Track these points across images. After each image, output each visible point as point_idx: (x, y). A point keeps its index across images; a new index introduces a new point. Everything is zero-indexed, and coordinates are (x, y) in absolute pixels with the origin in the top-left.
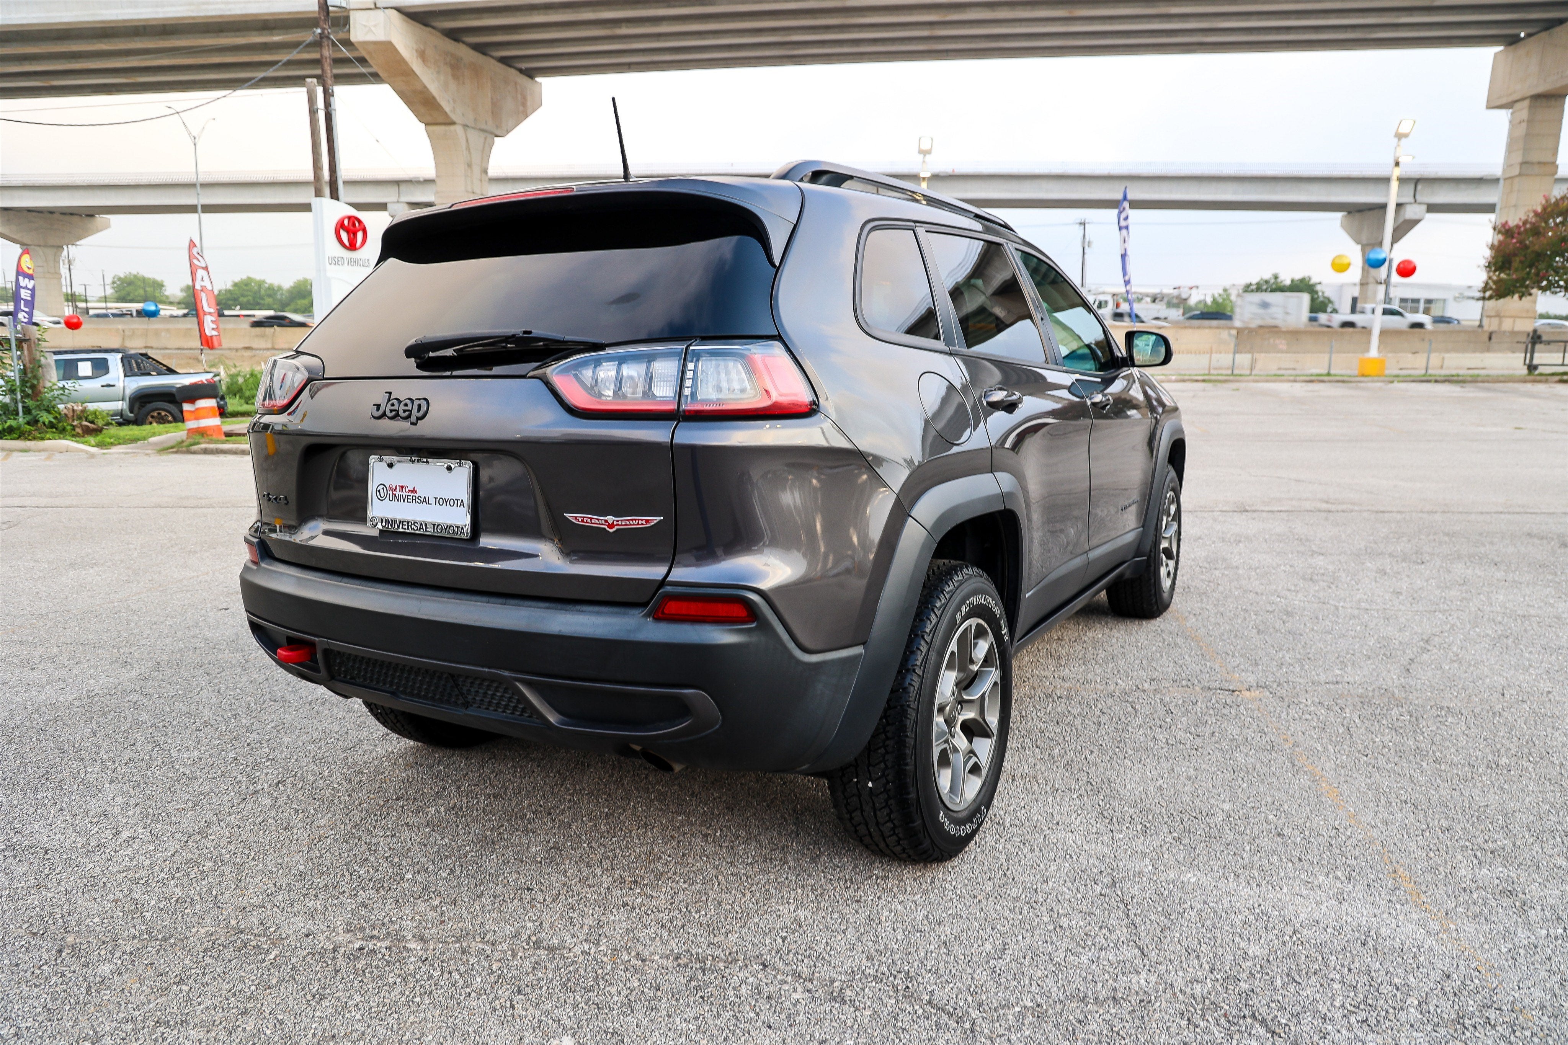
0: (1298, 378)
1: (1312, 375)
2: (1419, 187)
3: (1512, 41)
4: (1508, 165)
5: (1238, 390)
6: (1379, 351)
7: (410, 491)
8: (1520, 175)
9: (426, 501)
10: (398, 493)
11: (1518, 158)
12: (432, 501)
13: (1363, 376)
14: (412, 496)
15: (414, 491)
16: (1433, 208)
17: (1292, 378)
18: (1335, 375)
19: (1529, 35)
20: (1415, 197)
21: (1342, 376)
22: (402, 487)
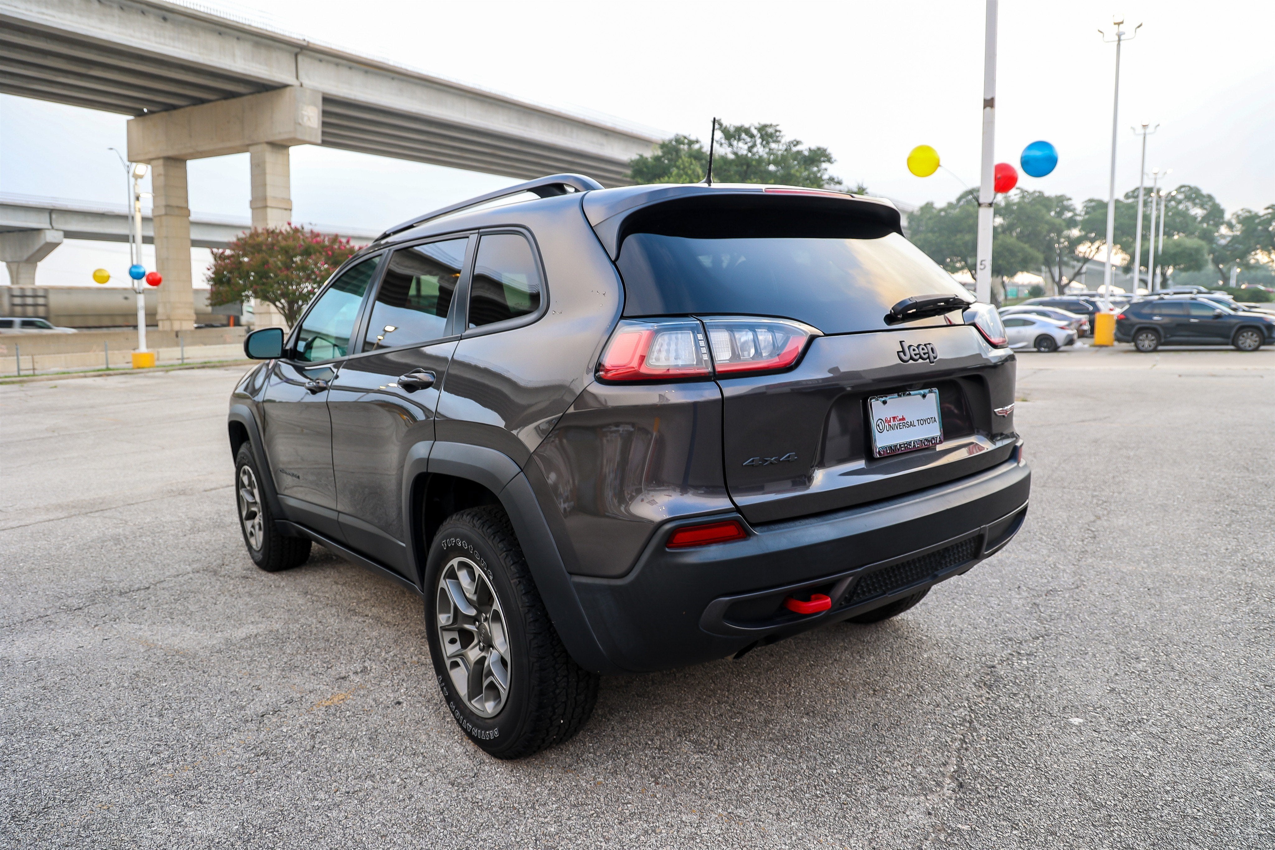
0: (88, 374)
1: (99, 370)
2: (54, 216)
3: (139, 114)
4: (155, 207)
5: (55, 387)
6: (148, 347)
7: (900, 420)
8: (166, 214)
9: (912, 425)
10: (892, 423)
11: (162, 202)
12: (916, 423)
13: (139, 368)
14: (902, 423)
15: (903, 419)
16: (69, 235)
17: (82, 374)
18: (113, 370)
19: (151, 112)
20: (51, 224)
21: (124, 369)
22: (894, 418)
